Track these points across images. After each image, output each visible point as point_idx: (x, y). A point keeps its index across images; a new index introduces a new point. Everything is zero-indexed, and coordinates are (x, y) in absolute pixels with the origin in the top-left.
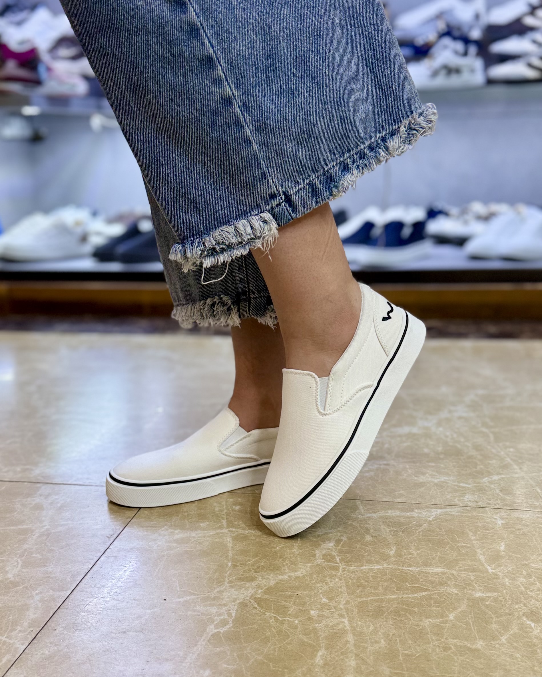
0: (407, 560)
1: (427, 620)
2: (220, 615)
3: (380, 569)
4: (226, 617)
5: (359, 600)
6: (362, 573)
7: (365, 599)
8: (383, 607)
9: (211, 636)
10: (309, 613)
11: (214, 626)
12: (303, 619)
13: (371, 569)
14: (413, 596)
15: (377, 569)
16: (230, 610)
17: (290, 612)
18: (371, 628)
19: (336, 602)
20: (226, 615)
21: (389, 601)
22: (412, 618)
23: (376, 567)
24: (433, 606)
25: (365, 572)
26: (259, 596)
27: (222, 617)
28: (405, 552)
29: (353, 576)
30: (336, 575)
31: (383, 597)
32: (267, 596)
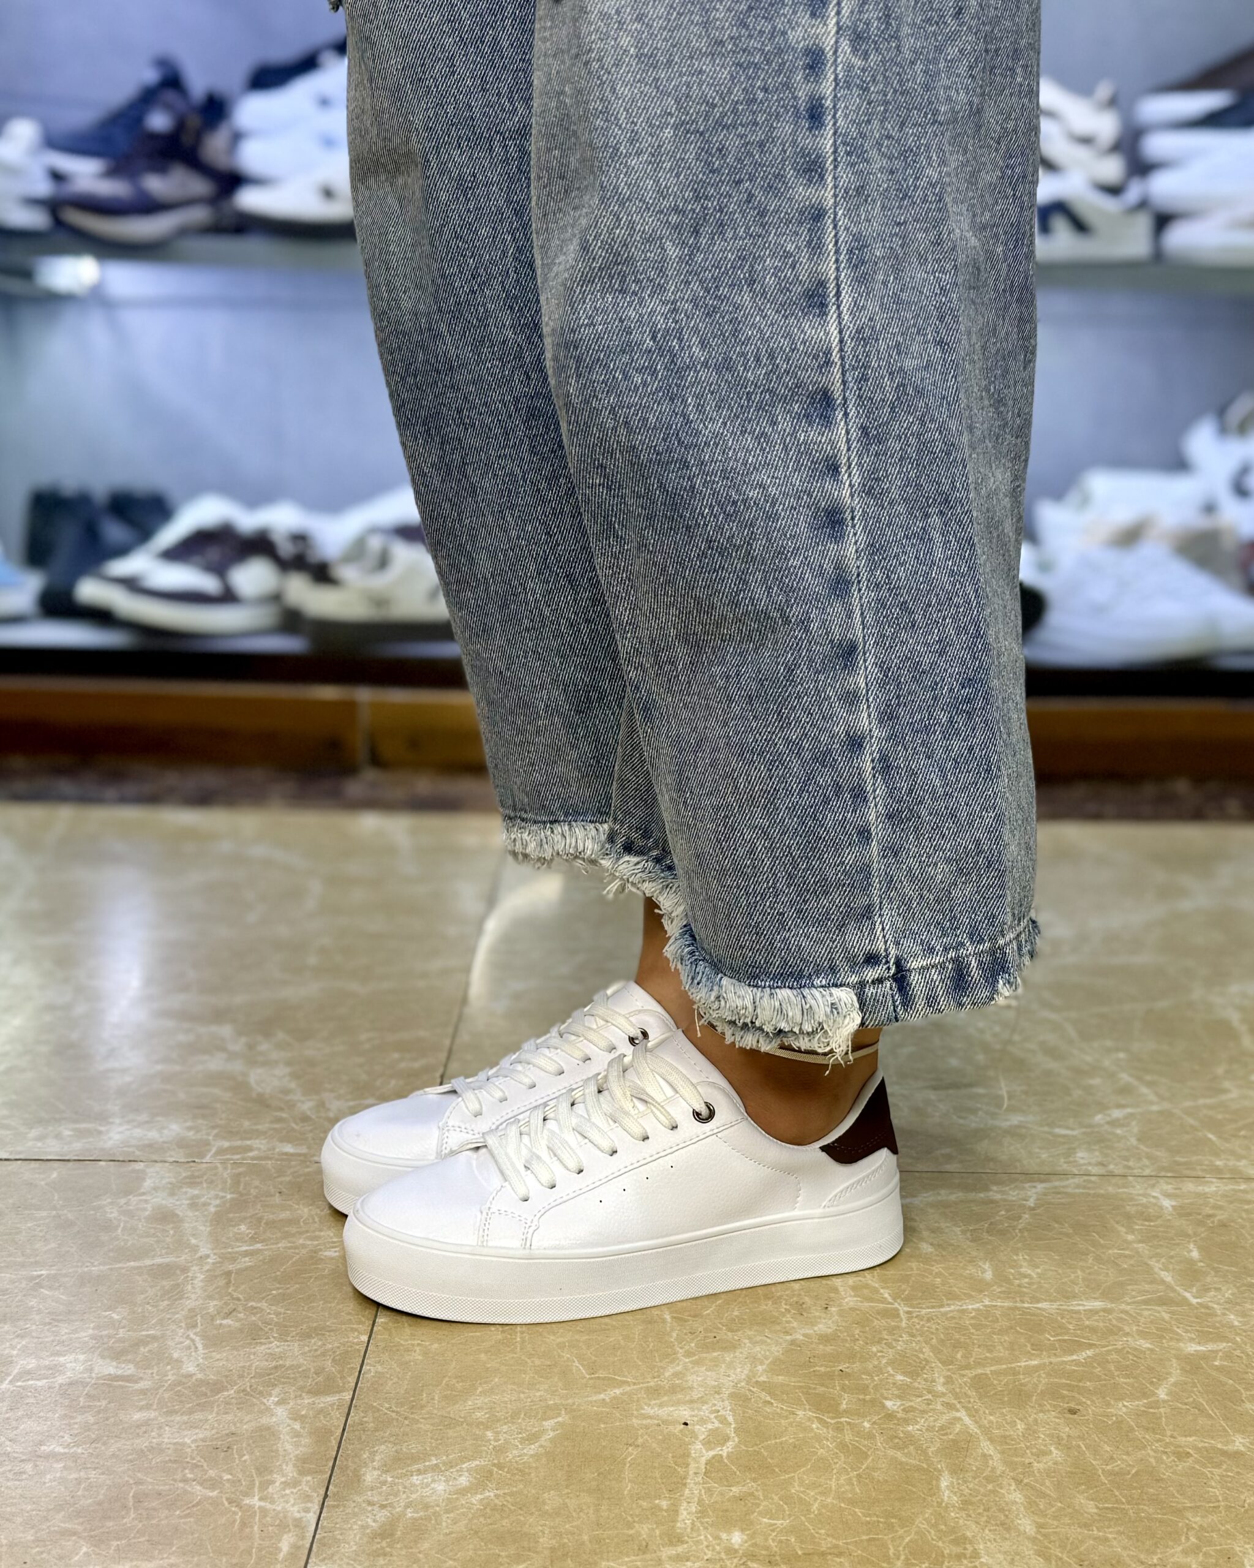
0: (1025, 1290)
1: (1120, 1405)
2: (703, 1421)
3: (978, 1310)
4: (717, 1424)
5: (970, 1373)
6: (947, 1319)
7: (980, 1371)
8: (1021, 1385)
9: (706, 1464)
10: (884, 1406)
11: (703, 1445)
12: (876, 1418)
13: (963, 1311)
14: (1069, 1358)
15: (973, 1309)
16: (719, 1411)
17: (844, 1406)
18: (1019, 1427)
19: (926, 1380)
20: (715, 1421)
21: (1029, 1371)
22: (1089, 1402)
23: (970, 1307)
24: (1118, 1376)
25: (953, 1318)
26: (762, 1379)
27: (710, 1426)
28: (1013, 1274)
29: (934, 1327)
30: (898, 1327)
31: (1013, 1365)
32: (780, 1377)
